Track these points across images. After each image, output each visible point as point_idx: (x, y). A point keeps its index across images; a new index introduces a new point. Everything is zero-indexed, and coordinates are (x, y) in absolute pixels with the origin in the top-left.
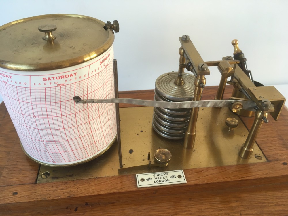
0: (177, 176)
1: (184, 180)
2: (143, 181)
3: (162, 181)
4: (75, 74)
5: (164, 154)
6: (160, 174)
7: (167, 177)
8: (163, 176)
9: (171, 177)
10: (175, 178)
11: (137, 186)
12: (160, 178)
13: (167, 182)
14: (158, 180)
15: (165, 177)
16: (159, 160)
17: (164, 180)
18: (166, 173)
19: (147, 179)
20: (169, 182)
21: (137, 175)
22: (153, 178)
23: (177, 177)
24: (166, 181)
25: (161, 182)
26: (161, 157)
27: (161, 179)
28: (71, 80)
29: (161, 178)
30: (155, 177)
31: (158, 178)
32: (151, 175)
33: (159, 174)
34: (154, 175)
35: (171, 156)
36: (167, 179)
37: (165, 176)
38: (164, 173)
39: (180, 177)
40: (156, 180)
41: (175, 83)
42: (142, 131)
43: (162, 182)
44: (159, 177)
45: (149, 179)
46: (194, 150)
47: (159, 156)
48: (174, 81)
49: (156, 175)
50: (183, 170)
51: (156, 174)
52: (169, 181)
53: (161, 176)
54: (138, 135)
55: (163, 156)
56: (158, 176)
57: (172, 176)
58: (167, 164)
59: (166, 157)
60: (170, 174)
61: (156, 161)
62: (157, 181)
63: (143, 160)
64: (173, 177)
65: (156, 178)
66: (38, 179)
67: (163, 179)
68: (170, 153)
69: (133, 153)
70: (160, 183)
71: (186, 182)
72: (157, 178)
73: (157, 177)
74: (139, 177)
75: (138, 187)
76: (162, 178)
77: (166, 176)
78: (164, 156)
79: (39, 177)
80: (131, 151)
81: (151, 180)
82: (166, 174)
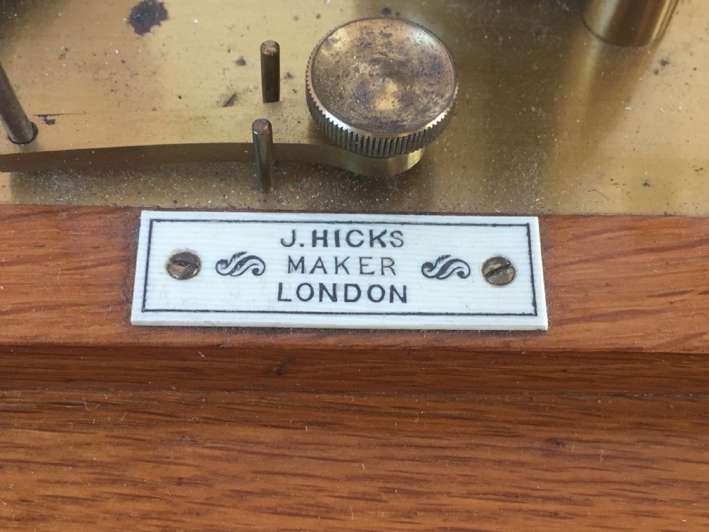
0: (476, 261)
1: (530, 309)
2: (186, 276)
3: (340, 294)
5: (397, 70)
6: (343, 236)
7: (389, 265)
8: (365, 250)
9: (428, 266)
10: (455, 277)
11: (129, 314)
12: (330, 266)
13: (385, 306)
14: (317, 279)
15: (374, 265)
16: (345, 127)
17: (364, 289)
18: (391, 228)
19: (224, 262)
20: (398, 306)
21: (146, 216)
22: (276, 258)
23: (477, 274)
24: (376, 293)
25: (334, 298)
26: (365, 96)
27: (342, 279)
29: (340, 265)
30: (296, 253)
31: (320, 264)
32: (263, 234)
33: (331, 229)
34: (285, 232)
35: (452, 91)
36: (386, 282)
37: (378, 251)
38: (377, 230)
39: (499, 271)
40: (298, 278)
43: (341, 305)
44: (328, 254)
45: (241, 263)
46: (664, 63)
47: (349, 87)
49: (304, 234)
50: (534, 222)
51: (305, 226)
52: (404, 300)
53: (344, 250)
55: (383, 91)
56: (320, 250)
57: (432, 260)
58: (414, 157)
59: (407, 100)
60: (425, 238)
61: (320, 125)
62: (305, 292)
63: (230, 102)
64: (440, 268)
65: (296, 265)
67: (355, 278)
68: (449, 66)
69: (159, 32)
70: (327, 304)
71: (542, 321)
72: (309, 264)
73: (311, 256)
75: (137, 317)
76: (353, 265)
77: (389, 251)
78: (392, 87)
80: (148, 17)
81: (255, 272)
82: (385, 239)
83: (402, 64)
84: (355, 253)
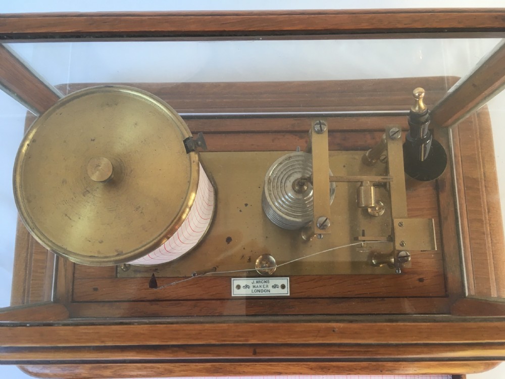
0: (280, 285)
1: (287, 293)
2: (239, 289)
6: (261, 281)
7: (267, 286)
8: (264, 284)
9: (273, 286)
10: (277, 288)
11: (231, 295)
13: (267, 293)
14: (257, 289)
15: (265, 286)
17: (264, 290)
18: (268, 280)
19: (244, 286)
20: (269, 293)
21: (232, 279)
22: (251, 285)
23: (280, 287)
24: (266, 291)
27: (261, 289)
29: (260, 286)
30: (254, 285)
31: (257, 287)
32: (249, 281)
33: (259, 280)
34: (252, 281)
36: (267, 289)
37: (266, 284)
38: (266, 280)
39: (283, 287)
40: (254, 289)
42: (246, 205)
43: (261, 293)
44: (259, 285)
45: (246, 287)
49: (255, 281)
50: (288, 278)
54: (240, 211)
56: (257, 284)
60: (273, 281)
62: (256, 291)
63: (243, 257)
64: (275, 286)
65: (254, 287)
67: (263, 288)
69: (231, 243)
70: (259, 293)
71: (289, 295)
74: (235, 282)
75: (233, 295)
76: (262, 286)
77: (267, 284)
80: (229, 240)
81: (248, 288)
82: (267, 282)
84: (262, 284)
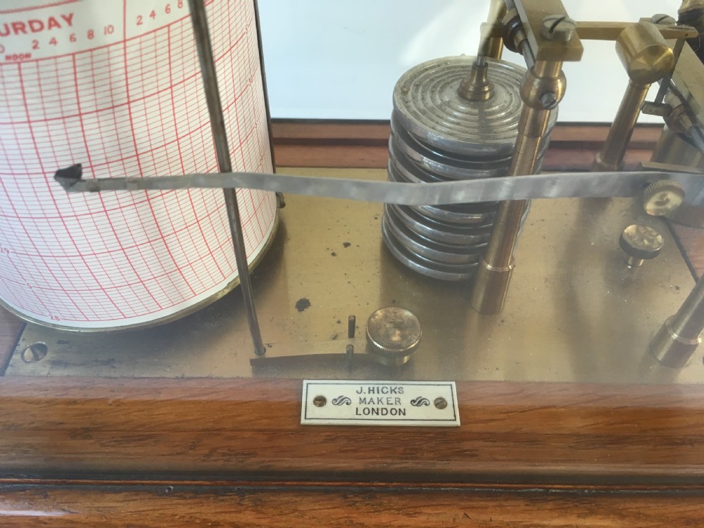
0: (432, 399)
1: (453, 418)
2: (321, 405)
3: (380, 412)
4: (69, 19)
5: (399, 326)
6: (380, 389)
7: (398, 401)
8: (389, 395)
9: (413, 401)
10: (424, 405)
11: (300, 420)
12: (376, 401)
13: (397, 417)
14: (371, 406)
15: (392, 401)
16: (381, 347)
17: (389, 410)
18: (399, 386)
19: (335, 400)
20: (402, 417)
21: (305, 382)
22: (355, 399)
23: (432, 405)
24: (394, 412)
25: (378, 414)
26: (388, 336)
27: (380, 406)
28: (54, 42)
29: (379, 401)
30: (362, 396)
31: (372, 400)
32: (350, 389)
33: (376, 387)
34: (358, 388)
35: (420, 333)
36: (397, 407)
37: (394, 395)
38: (393, 387)
39: (440, 404)
40: (363, 406)
41: (462, 94)
42: (347, 245)
43: (380, 416)
44: (375, 396)
45: (342, 400)
46: (503, 321)
47: (382, 332)
48: (456, 85)
49: (365, 388)
50: (454, 384)
51: (366, 385)
52: (404, 414)
53: (381, 395)
54: (333, 254)
55: (394, 334)
56: (371, 395)
57: (415, 399)
58: (406, 359)
59: (403, 337)
60: (412, 390)
61: (370, 347)
62: (366, 411)
63: (335, 338)
64: (418, 402)
65: (363, 401)
66: (11, 362)
67: (385, 406)
68: (418, 324)
69: (307, 311)
70: (375, 416)
71: (458, 423)
72: (368, 401)
73: (368, 397)
74: (313, 388)
75: (303, 421)
76: (384, 401)
77: (398, 395)
78: (398, 332)
79: (16, 357)
80: (303, 305)
81: (347, 404)
82: (397, 390)
83: (401, 323)
84: (385, 396)
